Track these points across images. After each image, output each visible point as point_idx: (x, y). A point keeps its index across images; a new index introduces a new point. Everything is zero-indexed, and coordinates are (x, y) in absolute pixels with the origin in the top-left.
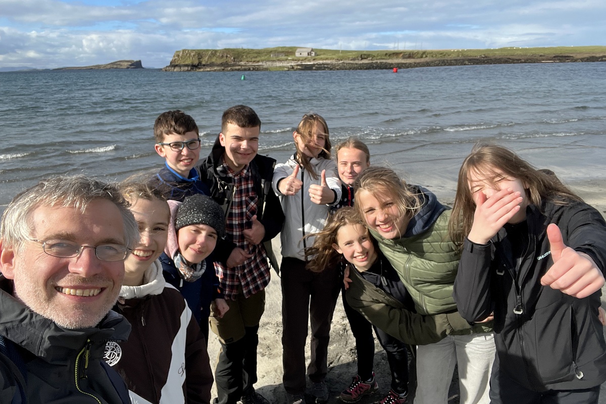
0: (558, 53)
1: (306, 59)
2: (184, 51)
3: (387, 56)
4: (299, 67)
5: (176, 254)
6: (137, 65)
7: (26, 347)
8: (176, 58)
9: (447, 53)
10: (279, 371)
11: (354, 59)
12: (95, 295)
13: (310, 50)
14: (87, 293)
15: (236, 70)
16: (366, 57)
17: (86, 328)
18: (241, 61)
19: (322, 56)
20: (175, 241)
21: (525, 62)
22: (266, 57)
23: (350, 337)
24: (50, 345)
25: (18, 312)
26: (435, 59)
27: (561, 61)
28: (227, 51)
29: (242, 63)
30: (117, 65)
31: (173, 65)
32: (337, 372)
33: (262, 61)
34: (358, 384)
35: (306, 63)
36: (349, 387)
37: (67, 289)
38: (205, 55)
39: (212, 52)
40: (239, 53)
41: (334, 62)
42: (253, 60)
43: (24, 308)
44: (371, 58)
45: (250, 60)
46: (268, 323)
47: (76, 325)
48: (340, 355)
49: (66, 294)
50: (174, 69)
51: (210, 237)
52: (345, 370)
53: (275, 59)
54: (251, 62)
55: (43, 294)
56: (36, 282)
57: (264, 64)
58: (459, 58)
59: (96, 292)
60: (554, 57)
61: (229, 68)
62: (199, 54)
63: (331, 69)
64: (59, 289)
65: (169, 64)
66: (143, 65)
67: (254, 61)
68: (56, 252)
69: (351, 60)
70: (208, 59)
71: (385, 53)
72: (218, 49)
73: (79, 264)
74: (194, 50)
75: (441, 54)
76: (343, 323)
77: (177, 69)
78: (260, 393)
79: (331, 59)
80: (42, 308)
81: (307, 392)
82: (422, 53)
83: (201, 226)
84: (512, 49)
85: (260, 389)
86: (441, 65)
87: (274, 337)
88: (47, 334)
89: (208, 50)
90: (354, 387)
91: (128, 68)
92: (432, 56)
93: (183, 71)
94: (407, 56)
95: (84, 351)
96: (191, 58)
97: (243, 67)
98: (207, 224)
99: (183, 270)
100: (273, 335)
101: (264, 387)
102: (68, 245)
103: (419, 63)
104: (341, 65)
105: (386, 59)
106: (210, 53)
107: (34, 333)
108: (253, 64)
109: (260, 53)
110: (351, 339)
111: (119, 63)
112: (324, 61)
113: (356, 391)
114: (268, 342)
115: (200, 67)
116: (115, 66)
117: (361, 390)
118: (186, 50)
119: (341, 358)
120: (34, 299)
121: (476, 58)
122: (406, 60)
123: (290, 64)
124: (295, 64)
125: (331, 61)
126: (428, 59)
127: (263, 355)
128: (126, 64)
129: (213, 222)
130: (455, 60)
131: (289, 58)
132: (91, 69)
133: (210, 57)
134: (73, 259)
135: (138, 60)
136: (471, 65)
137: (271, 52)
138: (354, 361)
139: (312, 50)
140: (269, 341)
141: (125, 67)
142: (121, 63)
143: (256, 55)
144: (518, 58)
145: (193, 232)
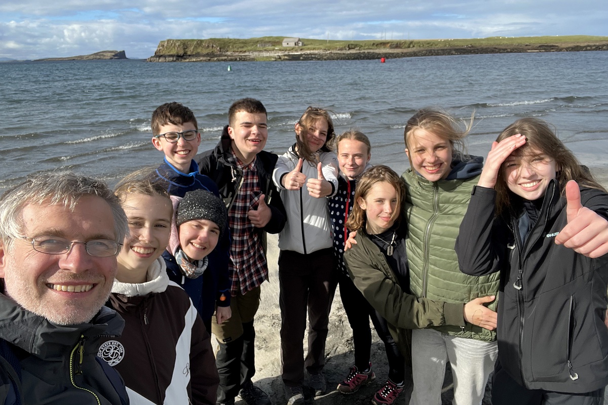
0: (543, 42)
1: (293, 49)
2: (168, 41)
3: (375, 46)
4: (286, 57)
5: (177, 251)
6: (121, 55)
7: (19, 346)
8: (161, 48)
9: (434, 43)
10: (276, 364)
11: (341, 49)
12: (87, 290)
13: (297, 40)
14: (78, 289)
15: (222, 60)
16: (353, 47)
17: (79, 324)
18: (227, 51)
19: (309, 46)
20: (176, 236)
21: (511, 52)
22: (253, 47)
23: (345, 328)
24: (43, 342)
25: (9, 310)
26: (422, 48)
27: (546, 51)
28: (213, 41)
29: (229, 53)
30: (100, 55)
31: (158, 55)
32: (334, 363)
33: (249, 51)
34: (355, 374)
35: (293, 54)
36: (347, 378)
37: (58, 286)
38: (191, 45)
39: (197, 42)
40: (225, 43)
41: (321, 52)
42: (240, 50)
43: (15, 305)
44: (358, 48)
45: (237, 50)
46: (264, 316)
47: (68, 321)
48: (336, 346)
49: (58, 290)
50: (159, 59)
51: (212, 233)
52: (341, 361)
53: (262, 49)
54: (238, 52)
55: (34, 291)
56: (26, 280)
57: (251, 54)
58: (446, 48)
59: (88, 287)
60: (540, 46)
61: (216, 59)
62: (184, 44)
63: (319, 59)
64: (50, 286)
65: (154, 55)
66: (127, 56)
67: (240, 52)
68: (46, 249)
69: (339, 50)
70: (194, 49)
71: (372, 43)
72: (203, 39)
73: (69, 260)
74: (179, 40)
75: (428, 44)
76: (338, 314)
77: (161, 60)
78: (258, 386)
79: (318, 49)
80: (34, 306)
81: (305, 384)
82: (409, 43)
83: (203, 221)
84: (498, 39)
85: (257, 382)
86: (428, 55)
87: (270, 330)
88: (40, 331)
89: (193, 40)
90: (351, 378)
91: (111, 59)
92: (419, 46)
93: (168, 62)
94: (394, 46)
95: (78, 347)
96: (176, 48)
97: (229, 58)
98: (209, 219)
99: (185, 267)
100: (269, 328)
101: (262, 380)
102: (58, 242)
103: (406, 53)
104: (329, 55)
105: (374, 49)
106: (195, 43)
107: (27, 331)
108: (240, 55)
109: (246, 43)
110: (347, 330)
111: (102, 54)
112: (312, 51)
113: (354, 382)
114: (264, 335)
115: (185, 57)
116: (98, 57)
117: (359, 380)
118: (171, 40)
119: (338, 349)
120: (25, 297)
121: (463, 48)
122: (393, 50)
123: (277, 54)
124: (282, 54)
125: (319, 51)
126: (414, 49)
127: (260, 348)
128: (109, 54)
129: (216, 217)
130: (442, 50)
131: (276, 48)
132: (74, 60)
133: (195, 47)
134: (63, 255)
135: (122, 50)
136: (458, 54)
137: (258, 42)
138: (351, 351)
139: (299, 40)
140: (266, 334)
141: (109, 58)
142: (104, 54)
143: (242, 45)
144: (504, 48)
145: (195, 227)
